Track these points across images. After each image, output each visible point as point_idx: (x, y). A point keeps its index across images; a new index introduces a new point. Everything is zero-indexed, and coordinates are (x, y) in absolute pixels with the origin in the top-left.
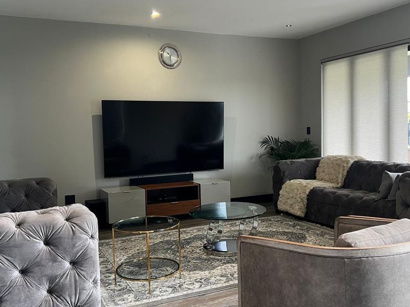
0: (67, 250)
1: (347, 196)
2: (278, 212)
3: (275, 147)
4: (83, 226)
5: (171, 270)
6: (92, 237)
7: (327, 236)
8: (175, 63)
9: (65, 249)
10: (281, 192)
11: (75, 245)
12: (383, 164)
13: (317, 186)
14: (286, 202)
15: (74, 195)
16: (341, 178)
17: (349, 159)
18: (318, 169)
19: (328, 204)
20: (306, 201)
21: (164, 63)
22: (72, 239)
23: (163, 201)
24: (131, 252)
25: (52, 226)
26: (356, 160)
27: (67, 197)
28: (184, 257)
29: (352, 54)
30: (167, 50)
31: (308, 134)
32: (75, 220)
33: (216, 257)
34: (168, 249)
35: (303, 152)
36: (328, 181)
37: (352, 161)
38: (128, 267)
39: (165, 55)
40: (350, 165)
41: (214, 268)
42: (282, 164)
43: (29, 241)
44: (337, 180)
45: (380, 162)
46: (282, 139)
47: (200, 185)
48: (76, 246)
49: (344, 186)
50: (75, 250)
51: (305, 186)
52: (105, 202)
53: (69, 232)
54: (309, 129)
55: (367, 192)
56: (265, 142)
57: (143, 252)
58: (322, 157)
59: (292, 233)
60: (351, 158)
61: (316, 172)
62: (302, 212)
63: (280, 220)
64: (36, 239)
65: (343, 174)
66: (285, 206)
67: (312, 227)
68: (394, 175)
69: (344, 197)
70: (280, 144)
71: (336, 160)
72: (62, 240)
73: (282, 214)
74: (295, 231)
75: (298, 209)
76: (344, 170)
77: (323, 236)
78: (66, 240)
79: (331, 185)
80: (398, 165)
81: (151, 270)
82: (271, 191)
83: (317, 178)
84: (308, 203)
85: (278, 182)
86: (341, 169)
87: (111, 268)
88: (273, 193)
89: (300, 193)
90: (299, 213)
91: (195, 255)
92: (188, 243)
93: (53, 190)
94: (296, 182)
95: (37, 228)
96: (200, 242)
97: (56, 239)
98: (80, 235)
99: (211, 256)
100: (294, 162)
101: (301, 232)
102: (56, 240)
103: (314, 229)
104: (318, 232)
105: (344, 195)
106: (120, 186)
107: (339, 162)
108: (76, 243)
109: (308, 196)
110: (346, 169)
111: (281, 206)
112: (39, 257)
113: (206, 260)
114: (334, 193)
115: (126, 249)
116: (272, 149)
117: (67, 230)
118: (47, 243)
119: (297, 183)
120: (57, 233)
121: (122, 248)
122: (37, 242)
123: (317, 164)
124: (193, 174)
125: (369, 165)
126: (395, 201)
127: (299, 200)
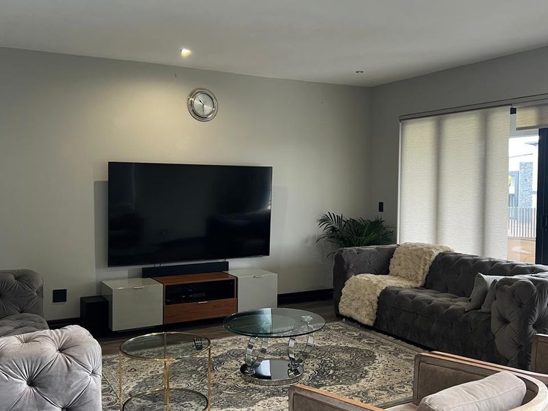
0: (60, 392)
1: (430, 302)
2: (340, 317)
3: (337, 227)
4: (81, 359)
5: (197, 406)
6: (93, 373)
7: (402, 355)
8: (209, 115)
9: (57, 391)
10: (344, 290)
11: (70, 385)
12: (476, 260)
13: (391, 285)
14: (351, 304)
15: (66, 290)
16: (422, 274)
17: (433, 250)
18: (392, 260)
19: (404, 311)
20: (376, 305)
21: (195, 114)
22: (66, 377)
23: (188, 300)
24: (143, 375)
25: (39, 360)
26: (442, 251)
27: (55, 292)
28: (214, 385)
29: (439, 113)
30: (200, 96)
31: (380, 211)
32: (71, 352)
33: (257, 386)
34: (193, 371)
35: (373, 236)
36: (405, 277)
37: (436, 253)
38: (139, 399)
39: (197, 102)
40: (433, 258)
41: (254, 403)
42: (345, 254)
43: (7, 381)
44: (417, 278)
45: (473, 256)
46: (346, 217)
47: (237, 278)
48: (72, 386)
49: (425, 286)
50: (70, 392)
51: (376, 285)
52: (108, 302)
53: (63, 368)
54: (381, 205)
55: (456, 296)
56: (324, 220)
57: (158, 376)
58: (398, 243)
59: (357, 350)
60: (435, 249)
61: (389, 264)
62: (371, 320)
63: (342, 329)
64: (17, 378)
65: (424, 270)
66: (349, 309)
67: (383, 340)
68: (489, 279)
69: (425, 303)
70: (343, 223)
71: (416, 250)
72: (53, 380)
73: (344, 320)
74: (361, 347)
75: (365, 315)
76: (426, 264)
77: (396, 355)
78: (58, 378)
79: (409, 284)
80: (495, 262)
81: (170, 405)
82: (330, 286)
83: (391, 272)
84: (378, 307)
85: (341, 275)
86: (423, 262)
87: (114, 401)
88: (333, 287)
89: (369, 294)
90: (367, 321)
91: (229, 383)
92: (220, 363)
93: (37, 287)
94: (363, 278)
95: (19, 364)
96: (235, 362)
97: (45, 377)
98: (77, 371)
99: (251, 385)
100: (362, 251)
101: (368, 348)
102: (44, 380)
103: (385, 344)
104: (391, 349)
105: (426, 300)
106: (129, 278)
107: (419, 253)
108: (72, 382)
109: (378, 298)
110: (429, 263)
111: (343, 309)
112: (20, 403)
113: (243, 390)
114: (412, 297)
115: (135, 370)
116: (333, 229)
117: (60, 366)
118: (31, 383)
119: (364, 280)
120: (47, 369)
121: (129, 369)
122: (18, 383)
123: (391, 253)
124: (228, 262)
125: (457, 259)
126: (490, 313)
127: (368, 303)
